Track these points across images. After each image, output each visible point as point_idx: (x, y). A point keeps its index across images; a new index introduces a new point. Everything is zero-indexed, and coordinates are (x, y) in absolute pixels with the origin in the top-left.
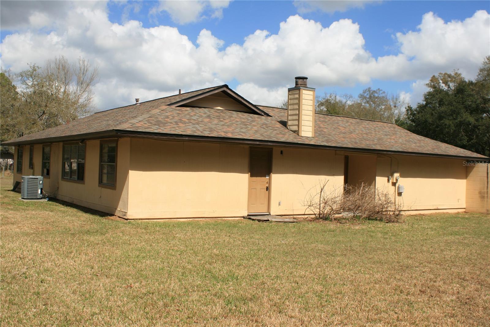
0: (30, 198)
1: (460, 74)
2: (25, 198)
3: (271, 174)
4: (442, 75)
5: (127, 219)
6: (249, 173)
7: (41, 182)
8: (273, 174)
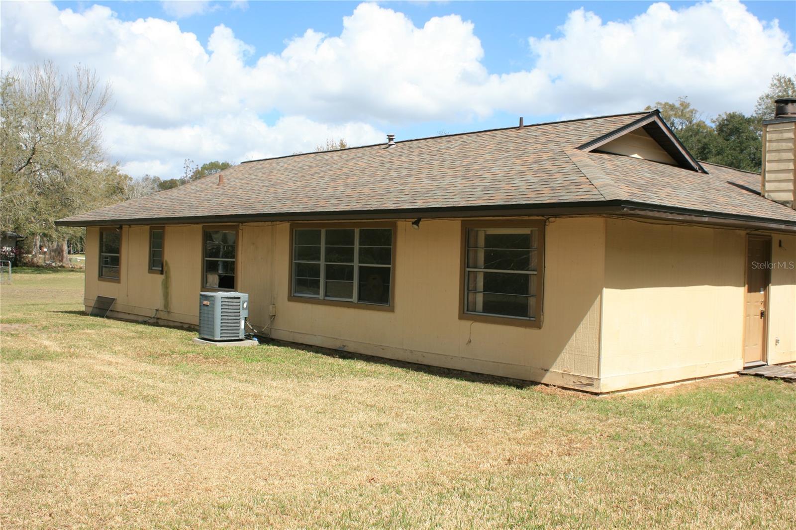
0: (226, 339)
1: (689, 104)
2: (216, 339)
3: (770, 285)
4: (662, 106)
5: (597, 394)
6: (747, 286)
7: (245, 305)
8: (772, 285)
